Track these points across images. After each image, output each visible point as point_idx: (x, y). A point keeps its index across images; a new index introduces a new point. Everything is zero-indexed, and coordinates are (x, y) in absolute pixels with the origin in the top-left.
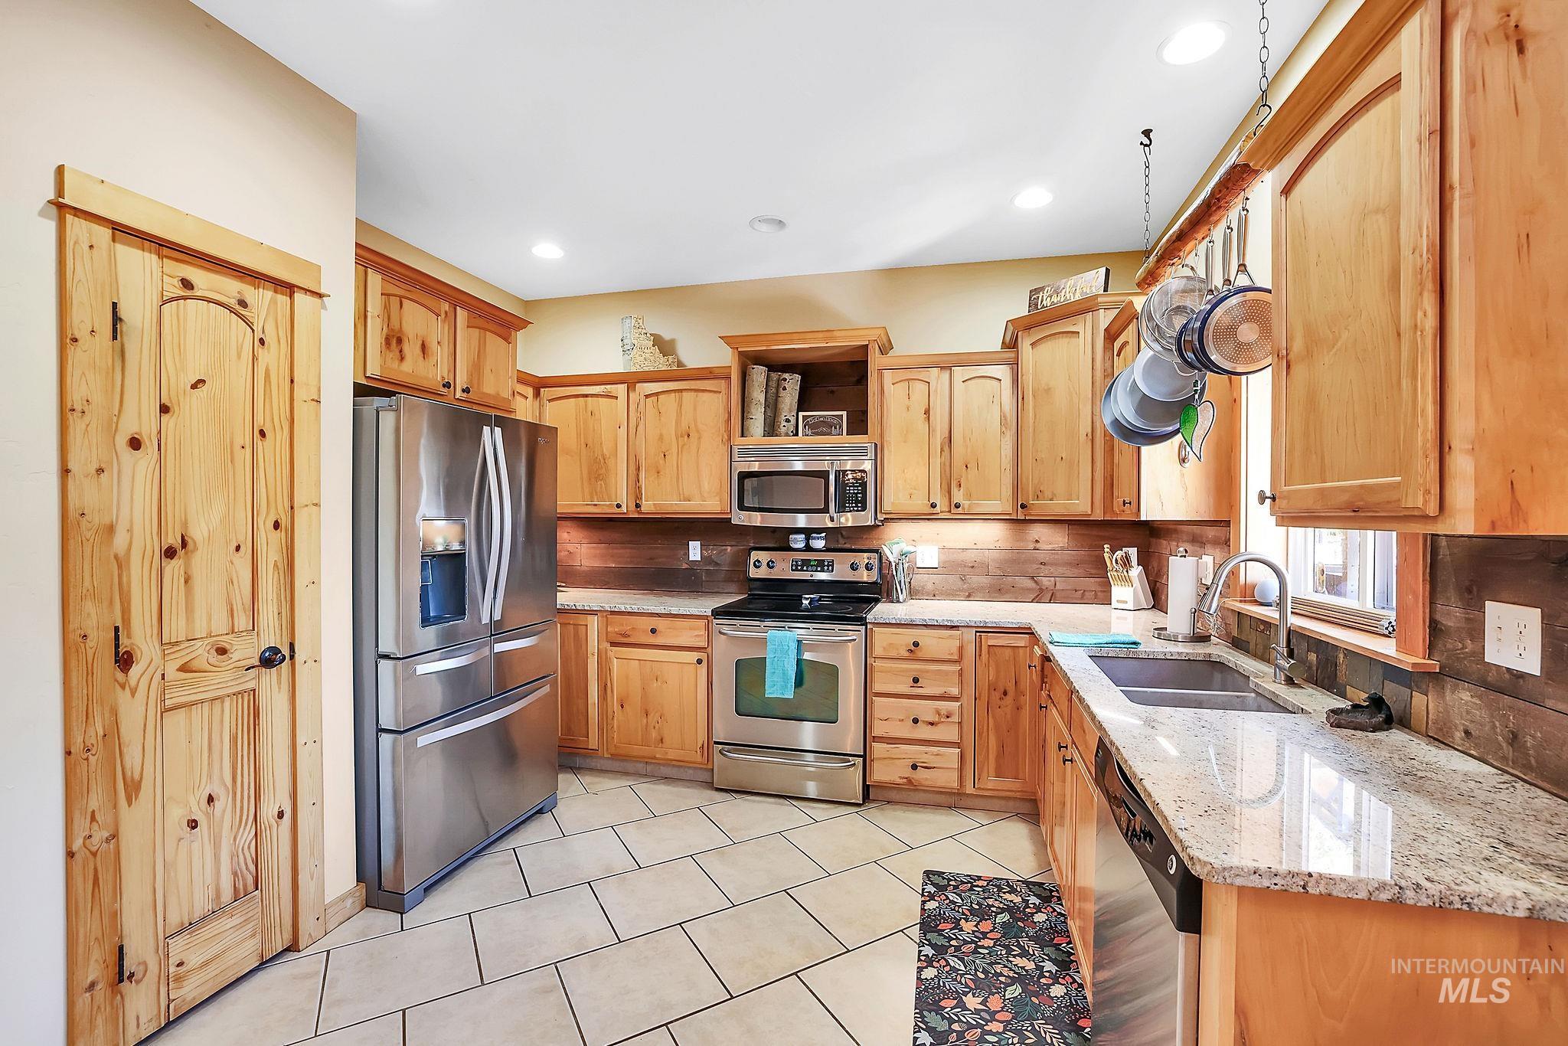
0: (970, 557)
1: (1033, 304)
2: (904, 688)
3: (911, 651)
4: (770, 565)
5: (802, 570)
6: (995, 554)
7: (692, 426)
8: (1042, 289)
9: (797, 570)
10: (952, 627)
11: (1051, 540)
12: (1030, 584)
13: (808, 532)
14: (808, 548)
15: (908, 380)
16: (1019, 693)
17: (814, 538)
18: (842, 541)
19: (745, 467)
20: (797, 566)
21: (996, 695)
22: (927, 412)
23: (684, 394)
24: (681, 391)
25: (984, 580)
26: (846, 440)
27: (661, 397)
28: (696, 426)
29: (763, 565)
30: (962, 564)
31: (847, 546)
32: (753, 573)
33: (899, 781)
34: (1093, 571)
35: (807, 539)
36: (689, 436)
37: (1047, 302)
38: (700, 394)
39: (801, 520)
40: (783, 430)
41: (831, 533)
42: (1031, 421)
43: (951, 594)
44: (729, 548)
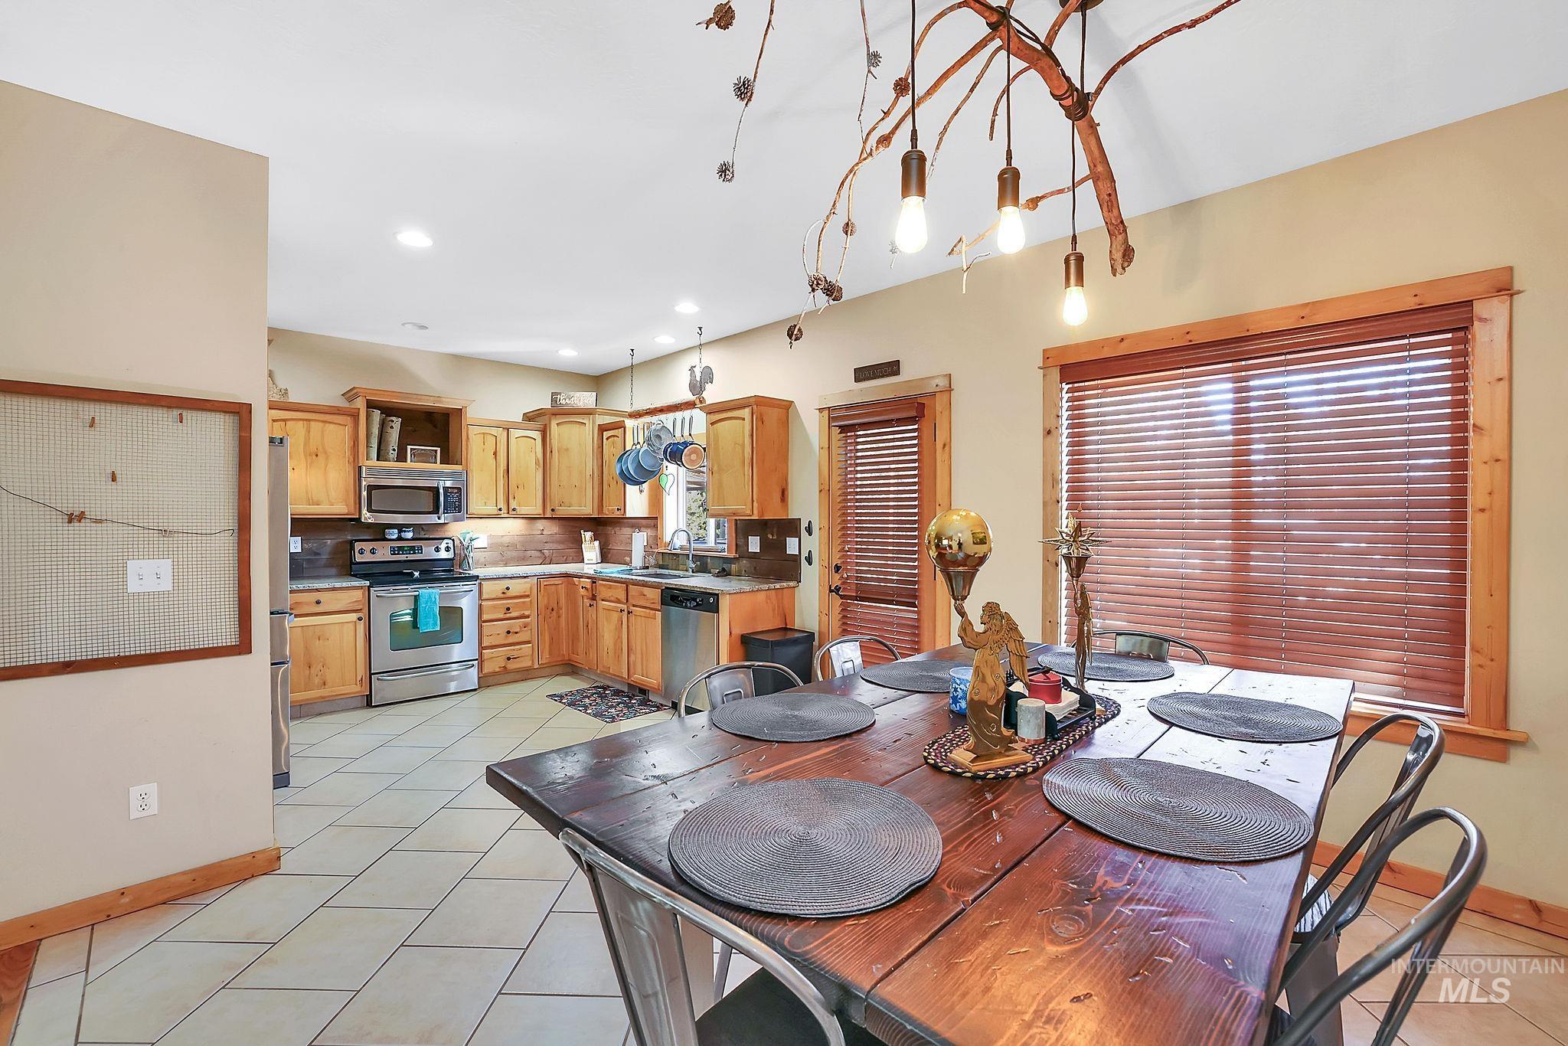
0: (506, 540)
1: (554, 400)
2: (501, 616)
3: (504, 593)
4: (373, 551)
5: (398, 554)
6: (521, 539)
7: (320, 448)
8: (560, 394)
9: (395, 554)
10: (525, 577)
11: (551, 529)
12: (538, 554)
13: (401, 528)
14: (400, 539)
15: (483, 433)
16: (559, 608)
17: (405, 531)
18: (422, 533)
19: (373, 482)
20: (394, 551)
21: (549, 610)
22: (495, 454)
23: (312, 423)
24: (309, 420)
25: (515, 554)
26: (438, 467)
27: (288, 423)
28: (324, 448)
29: (367, 552)
30: (502, 545)
31: (427, 536)
32: (359, 558)
33: (497, 670)
34: (571, 545)
35: (400, 531)
36: (317, 455)
37: (563, 402)
38: (327, 425)
39: (400, 519)
40: (391, 456)
41: (417, 527)
42: (557, 464)
43: (495, 564)
44: (329, 541)
